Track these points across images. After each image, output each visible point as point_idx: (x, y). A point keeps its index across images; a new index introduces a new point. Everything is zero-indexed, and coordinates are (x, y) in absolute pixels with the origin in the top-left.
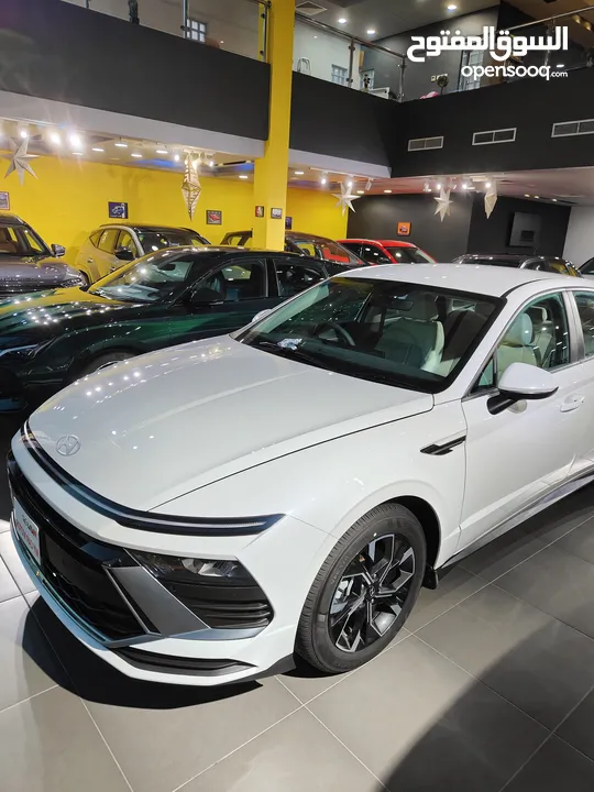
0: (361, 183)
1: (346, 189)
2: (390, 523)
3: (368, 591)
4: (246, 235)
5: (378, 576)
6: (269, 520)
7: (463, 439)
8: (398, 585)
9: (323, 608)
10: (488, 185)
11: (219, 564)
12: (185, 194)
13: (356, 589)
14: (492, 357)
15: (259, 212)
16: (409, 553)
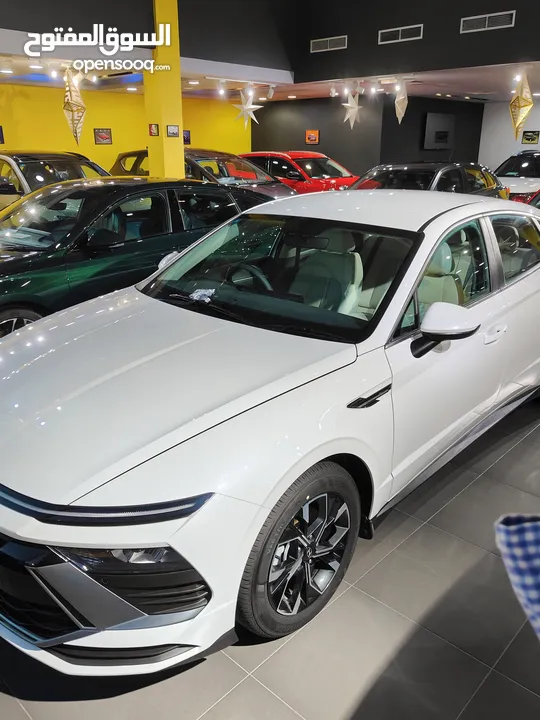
0: (263, 89)
1: (247, 98)
2: (322, 484)
3: (305, 553)
4: (142, 155)
5: (314, 536)
6: (198, 501)
7: (388, 388)
8: (335, 542)
9: (261, 579)
10: (398, 88)
11: (149, 552)
12: (67, 115)
13: (293, 552)
14: (413, 297)
15: (154, 131)
16: (344, 508)
